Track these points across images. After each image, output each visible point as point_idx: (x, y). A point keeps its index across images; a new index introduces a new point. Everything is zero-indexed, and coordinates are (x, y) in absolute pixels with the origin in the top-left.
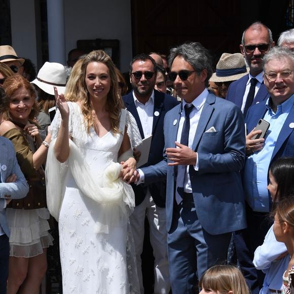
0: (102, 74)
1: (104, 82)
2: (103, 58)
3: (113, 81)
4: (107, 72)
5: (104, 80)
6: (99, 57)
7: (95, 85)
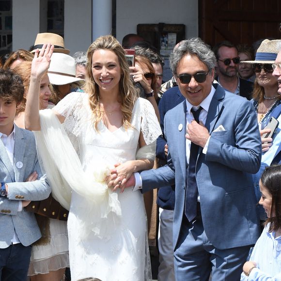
0: (109, 63)
1: (113, 71)
2: (110, 44)
3: (124, 70)
4: (116, 60)
5: (112, 69)
6: (106, 44)
7: (102, 75)
